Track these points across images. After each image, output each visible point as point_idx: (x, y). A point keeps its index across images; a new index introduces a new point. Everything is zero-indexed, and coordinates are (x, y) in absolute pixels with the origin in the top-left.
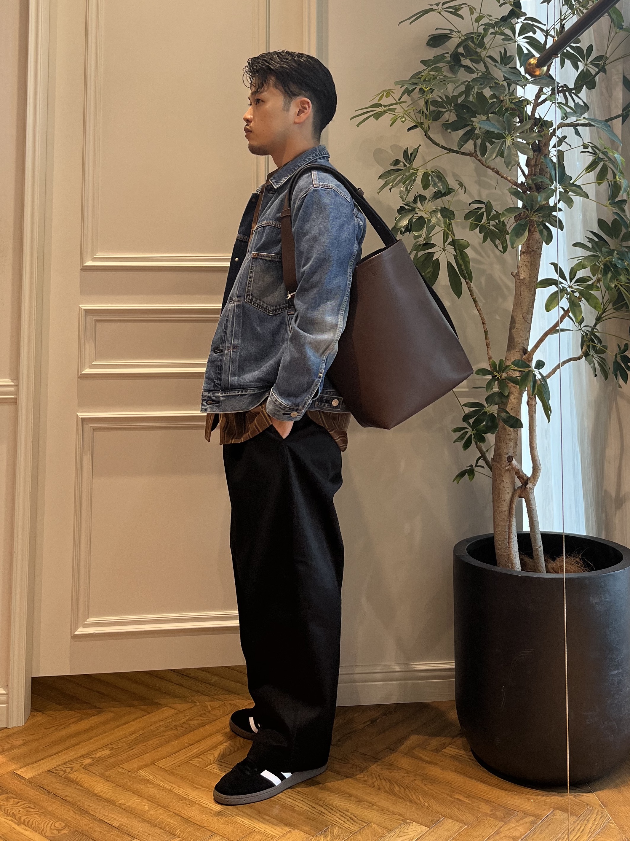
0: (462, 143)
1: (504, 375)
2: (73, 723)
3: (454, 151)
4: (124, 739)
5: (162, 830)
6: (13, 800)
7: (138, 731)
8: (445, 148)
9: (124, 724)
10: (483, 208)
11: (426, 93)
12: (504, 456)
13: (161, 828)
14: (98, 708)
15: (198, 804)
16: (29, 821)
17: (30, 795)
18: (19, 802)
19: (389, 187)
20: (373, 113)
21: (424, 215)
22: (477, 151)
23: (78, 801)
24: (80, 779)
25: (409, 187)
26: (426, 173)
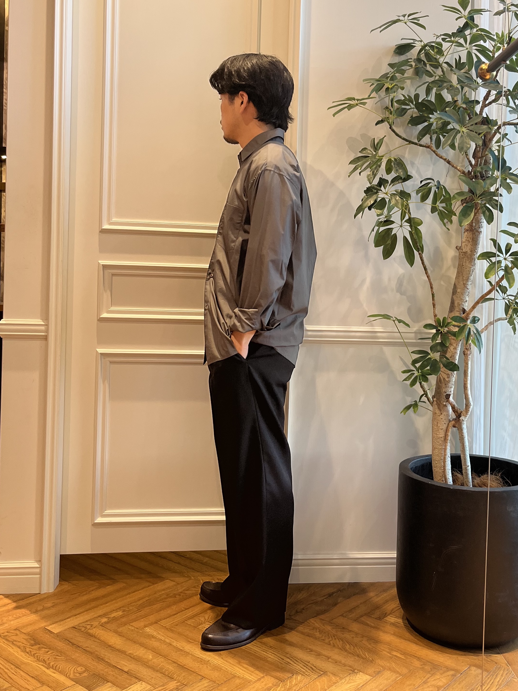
0: (421, 137)
1: (446, 329)
2: (93, 590)
3: (413, 143)
4: (133, 604)
5: (162, 674)
6: (43, 649)
7: (144, 598)
8: (406, 140)
9: (134, 592)
12: (443, 394)
13: (161, 673)
14: (113, 579)
15: (191, 654)
16: (57, 666)
17: (58, 646)
18: (49, 651)
19: (359, 171)
20: (347, 105)
21: (385, 196)
22: (432, 144)
23: (96, 651)
24: (98, 634)
25: (375, 171)
26: (389, 160)
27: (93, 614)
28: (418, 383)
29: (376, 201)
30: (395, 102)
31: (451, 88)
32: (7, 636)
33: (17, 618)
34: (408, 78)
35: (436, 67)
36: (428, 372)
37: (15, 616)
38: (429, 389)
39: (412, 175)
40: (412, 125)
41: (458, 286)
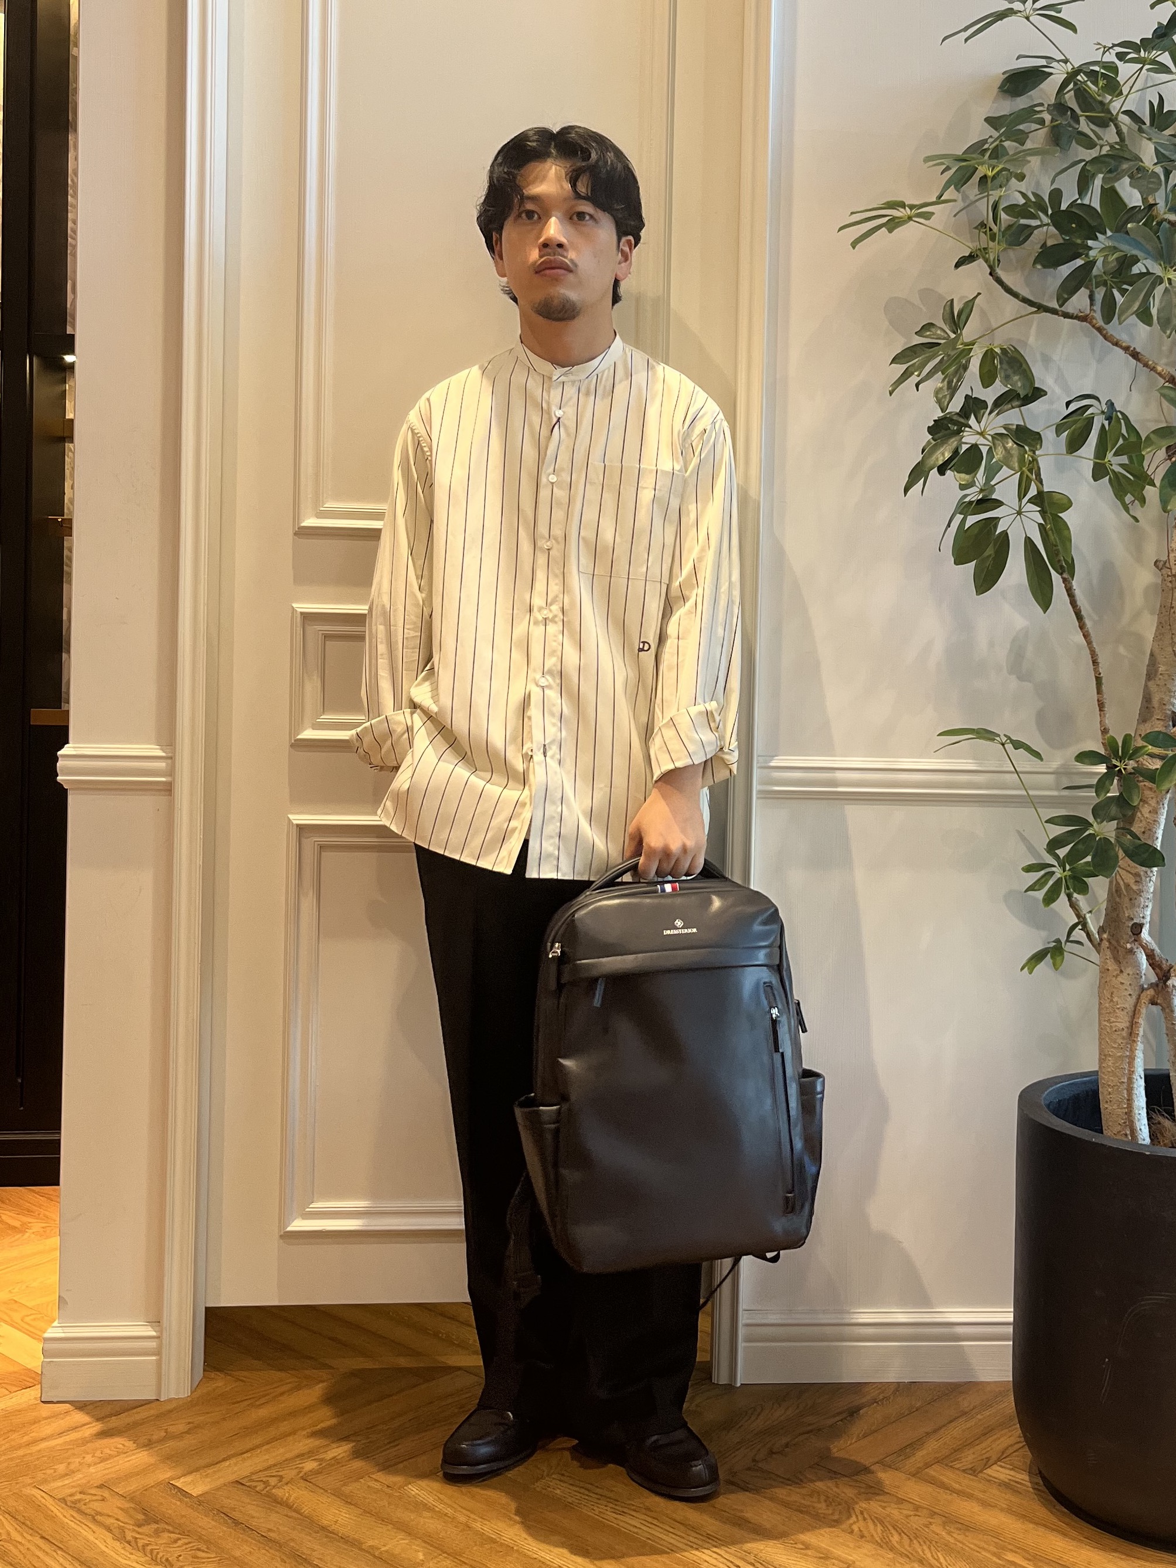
0: (1067, 294)
1: (1131, 765)
2: (283, 1394)
3: (1047, 310)
4: (379, 1428)
6: (167, 1534)
7: (405, 1414)
8: (1031, 303)
9: (381, 1399)
12: (1126, 923)
14: (332, 1368)
15: (517, 1551)
17: (200, 1527)
18: (179, 1539)
19: (914, 379)
20: (885, 220)
21: (981, 441)
22: (1095, 311)
23: (292, 1540)
24: (297, 1498)
25: (955, 380)
26: (989, 352)
27: (282, 1450)
28: (1063, 897)
29: (956, 452)
30: (1003, 209)
31: (1140, 176)
32: (79, 1501)
33: (104, 1460)
34: (1034, 152)
35: (1101, 123)
36: (1088, 868)
37: (98, 1454)
38: (1090, 912)
39: (1044, 389)
40: (1044, 267)
41: (1160, 658)
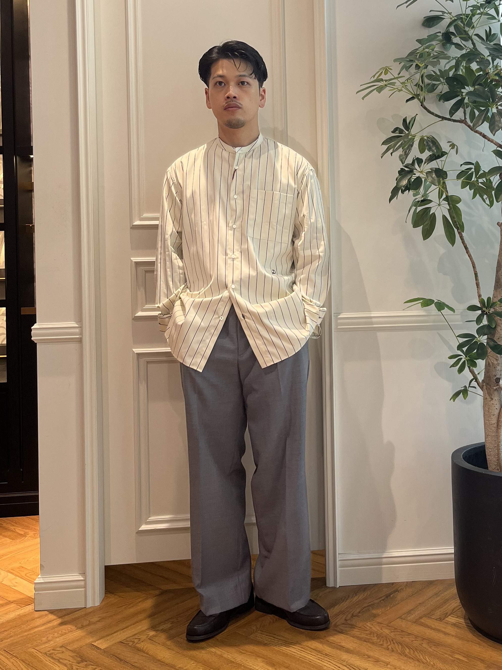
0: (453, 112)
1: (492, 310)
3: (446, 119)
4: (183, 615)
6: (90, 666)
8: (439, 117)
9: (183, 602)
10: (473, 168)
11: (421, 69)
12: (493, 378)
14: (161, 589)
17: (105, 663)
18: (96, 668)
19: (391, 151)
20: (376, 87)
21: (421, 175)
22: (466, 118)
23: (145, 666)
24: (147, 648)
25: (407, 151)
26: (422, 139)
27: (140, 627)
28: (467, 369)
30: (426, 77)
32: (53, 654)
33: (63, 635)
35: (465, 40)
36: (476, 355)
37: (60, 632)
38: (479, 373)
